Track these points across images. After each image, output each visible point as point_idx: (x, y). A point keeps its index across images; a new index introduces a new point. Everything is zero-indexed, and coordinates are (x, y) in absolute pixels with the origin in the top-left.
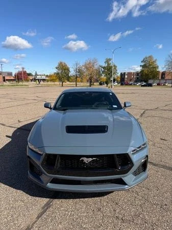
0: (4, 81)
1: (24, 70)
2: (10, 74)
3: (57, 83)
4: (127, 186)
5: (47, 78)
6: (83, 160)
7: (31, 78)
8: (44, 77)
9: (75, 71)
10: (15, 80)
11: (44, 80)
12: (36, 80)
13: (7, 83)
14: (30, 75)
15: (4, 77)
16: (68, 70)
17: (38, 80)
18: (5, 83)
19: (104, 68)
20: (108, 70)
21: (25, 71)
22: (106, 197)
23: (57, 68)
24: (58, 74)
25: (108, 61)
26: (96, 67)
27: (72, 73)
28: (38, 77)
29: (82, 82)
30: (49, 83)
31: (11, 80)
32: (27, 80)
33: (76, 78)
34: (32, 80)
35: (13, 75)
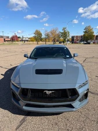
0: (5, 41)
1: (16, 35)
2: (8, 37)
3: (35, 42)
4: (75, 109)
5: (29, 40)
7: (20, 39)
8: (27, 39)
9: (45, 35)
10: (10, 41)
11: (27, 41)
12: (23, 40)
13: (7, 42)
14: (19, 37)
15: (5, 39)
16: (41, 34)
17: (24, 40)
18: (5, 43)
19: (62, 33)
20: (64, 34)
21: (16, 36)
22: (61, 115)
23: (34, 34)
24: (35, 37)
25: (64, 29)
26: (57, 32)
27: (43, 36)
28: (24, 39)
29: (49, 41)
30: (30, 42)
31: (9, 41)
32: (18, 41)
33: (46, 39)
34: (20, 41)
35: (10, 38)
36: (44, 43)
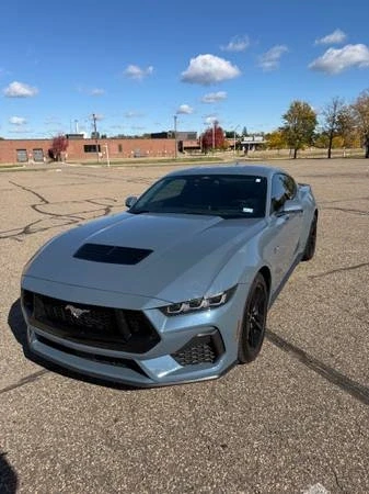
0: (181, 150)
1: (219, 126)
2: (192, 136)
3: (286, 151)
5: (265, 141)
6: (69, 310)
7: (232, 142)
8: (259, 140)
9: (328, 121)
10: (199, 148)
11: (257, 145)
12: (242, 146)
13: (187, 155)
14: (230, 135)
15: (181, 143)
16: (313, 119)
17: (246, 145)
18: (180, 155)
21: (220, 129)
22: (129, 392)
23: (285, 117)
24: (288, 129)
27: (322, 125)
28: (247, 140)
29: (347, 145)
30: (268, 152)
31: (194, 148)
32: (224, 148)
33: (331, 138)
34: (232, 147)
35: (198, 137)
36: (322, 154)
